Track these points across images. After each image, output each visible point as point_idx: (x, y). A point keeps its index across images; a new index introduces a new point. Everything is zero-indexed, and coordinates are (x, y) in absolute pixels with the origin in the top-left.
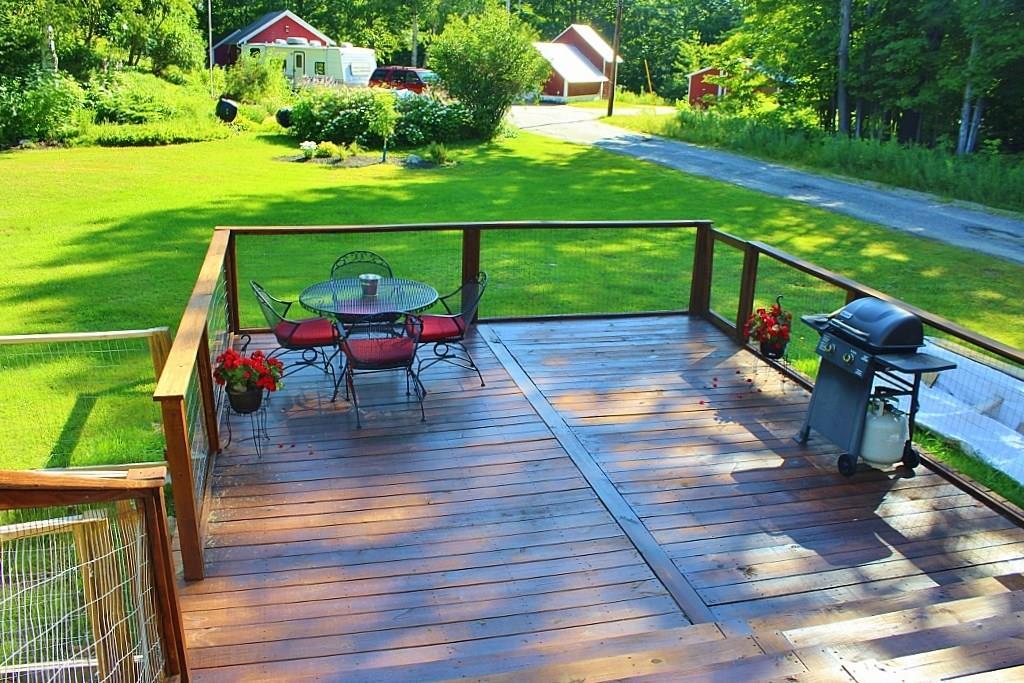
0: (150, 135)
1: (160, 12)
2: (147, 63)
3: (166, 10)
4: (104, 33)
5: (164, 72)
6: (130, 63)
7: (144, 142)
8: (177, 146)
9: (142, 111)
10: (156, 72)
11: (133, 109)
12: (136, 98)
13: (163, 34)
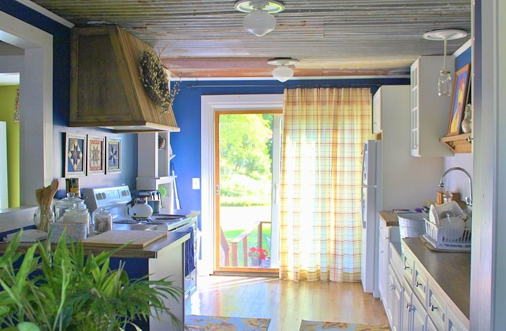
0: (242, 202)
1: (251, 147)
2: (243, 170)
3: (253, 146)
4: (225, 156)
5: (250, 174)
6: (236, 170)
7: (239, 205)
8: (253, 207)
9: (239, 191)
10: (247, 174)
11: (234, 190)
12: (237, 186)
13: (251, 157)
